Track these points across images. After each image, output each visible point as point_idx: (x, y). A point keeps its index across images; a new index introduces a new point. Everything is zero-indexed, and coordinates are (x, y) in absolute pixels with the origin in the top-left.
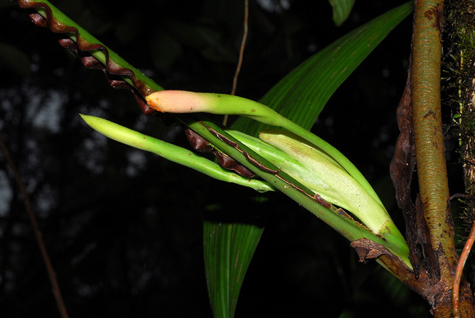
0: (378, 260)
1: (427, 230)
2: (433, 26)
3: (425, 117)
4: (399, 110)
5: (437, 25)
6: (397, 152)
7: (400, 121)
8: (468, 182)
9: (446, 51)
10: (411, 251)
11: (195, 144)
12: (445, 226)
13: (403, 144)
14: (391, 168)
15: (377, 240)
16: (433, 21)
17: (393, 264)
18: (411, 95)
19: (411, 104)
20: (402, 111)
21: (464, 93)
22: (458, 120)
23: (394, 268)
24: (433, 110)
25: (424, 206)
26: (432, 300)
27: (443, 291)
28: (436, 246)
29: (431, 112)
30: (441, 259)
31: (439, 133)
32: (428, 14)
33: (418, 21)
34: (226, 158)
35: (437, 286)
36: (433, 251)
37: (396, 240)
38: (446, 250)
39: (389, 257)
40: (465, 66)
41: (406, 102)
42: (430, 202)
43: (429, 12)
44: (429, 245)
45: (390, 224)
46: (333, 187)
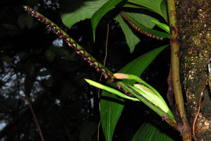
0: (166, 120)
1: (179, 112)
2: (177, 56)
3: (177, 81)
4: (168, 79)
5: (178, 56)
6: (168, 91)
7: (168, 82)
8: (189, 100)
9: (180, 64)
10: (175, 118)
11: (119, 87)
12: (184, 111)
13: (170, 89)
14: (167, 95)
15: (167, 115)
16: (177, 55)
17: (171, 121)
18: (171, 75)
19: (172, 78)
20: (169, 79)
21: (186, 75)
22: (185, 82)
23: (171, 122)
24: (178, 79)
25: (177, 106)
26: (181, 131)
27: (184, 129)
28: (182, 117)
29: (178, 80)
30: (183, 120)
31: (180, 86)
32: (175, 53)
33: (173, 55)
34: (126, 91)
35: (183, 128)
36: (181, 118)
37: (171, 115)
38: (185, 118)
39: (169, 119)
40: (187, 68)
41: (170, 77)
42: (179, 105)
43: (176, 52)
44: (180, 116)
45: (169, 110)
46: (154, 100)
